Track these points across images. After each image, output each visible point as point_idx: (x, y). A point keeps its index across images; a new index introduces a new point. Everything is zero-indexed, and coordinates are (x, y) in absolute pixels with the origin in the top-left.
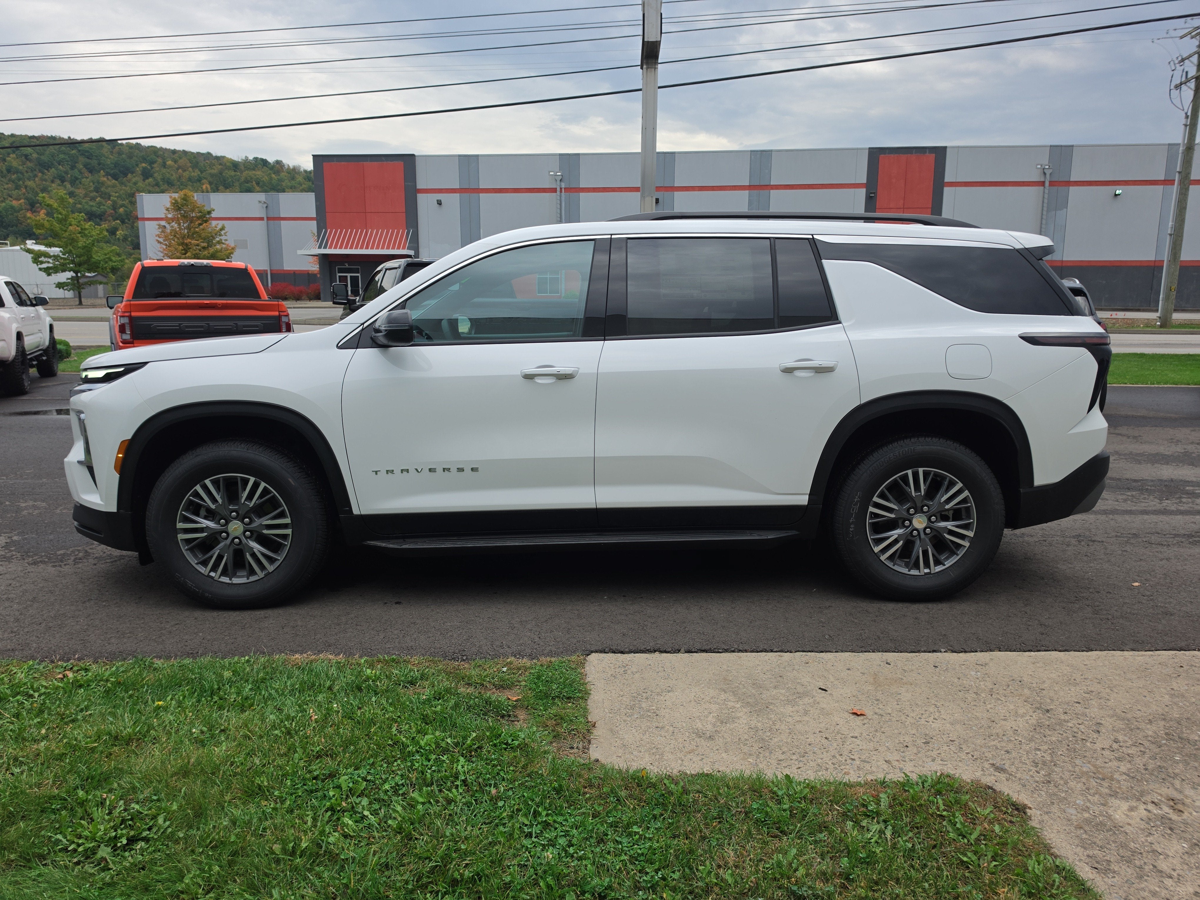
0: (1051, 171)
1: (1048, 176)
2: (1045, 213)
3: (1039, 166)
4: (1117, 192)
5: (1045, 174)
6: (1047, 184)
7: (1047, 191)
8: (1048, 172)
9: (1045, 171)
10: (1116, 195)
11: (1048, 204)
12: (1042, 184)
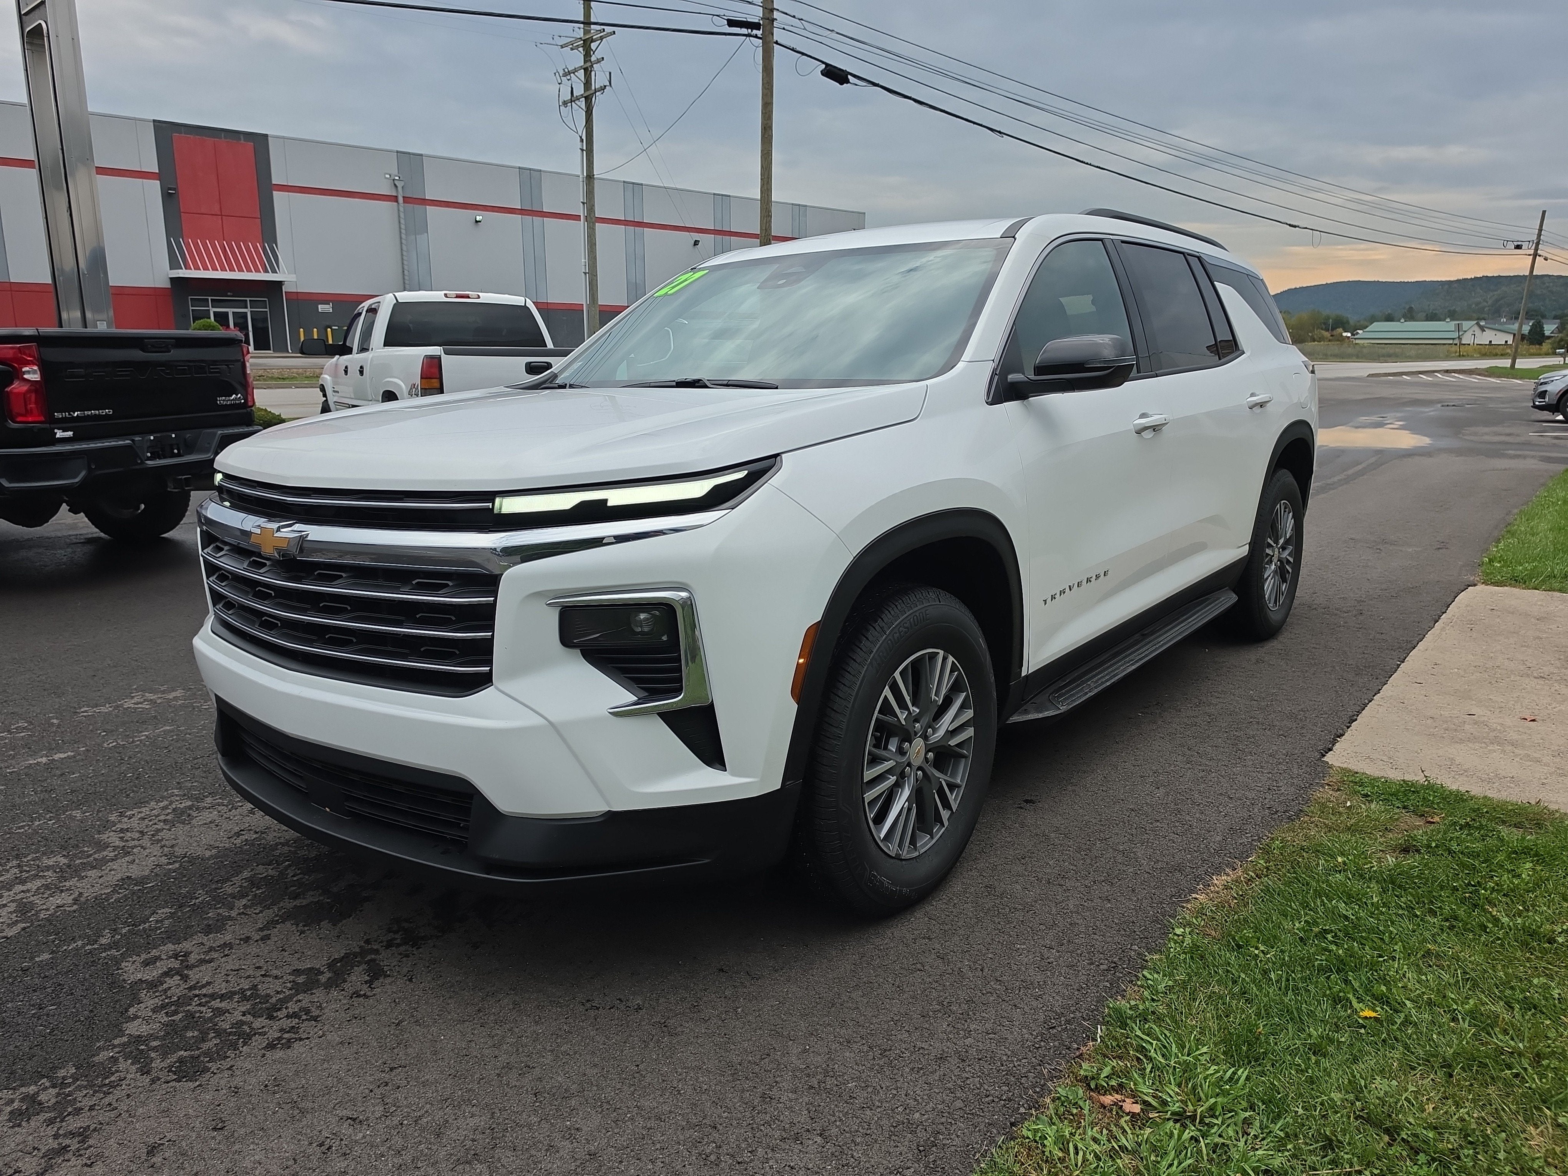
0: (402, 183)
1: (400, 189)
2: (403, 236)
3: (388, 176)
4: (478, 218)
5: (396, 186)
6: (401, 200)
7: (401, 209)
8: (400, 185)
9: (396, 182)
10: (477, 222)
11: (405, 225)
12: (395, 199)
